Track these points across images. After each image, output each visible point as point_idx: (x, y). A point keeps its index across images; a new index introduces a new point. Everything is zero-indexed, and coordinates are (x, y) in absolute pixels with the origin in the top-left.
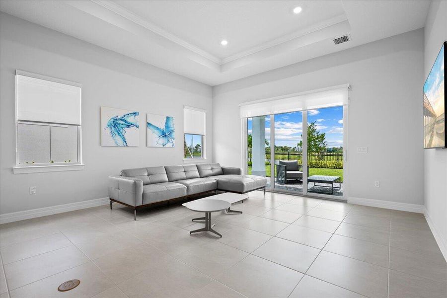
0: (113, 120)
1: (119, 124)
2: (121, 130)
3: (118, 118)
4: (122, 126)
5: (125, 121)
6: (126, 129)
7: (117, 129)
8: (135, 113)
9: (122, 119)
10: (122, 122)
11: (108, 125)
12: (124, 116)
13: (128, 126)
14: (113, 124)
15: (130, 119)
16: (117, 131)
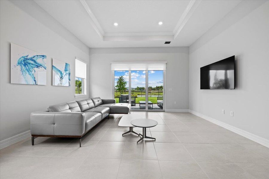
0: (23, 59)
1: (29, 64)
2: (31, 70)
3: (28, 57)
4: (31, 65)
5: (35, 61)
6: (36, 69)
7: (27, 68)
8: (43, 56)
9: (32, 59)
10: (32, 62)
11: (19, 63)
12: (34, 56)
13: (38, 67)
14: (23, 63)
15: (39, 61)
16: (27, 69)
